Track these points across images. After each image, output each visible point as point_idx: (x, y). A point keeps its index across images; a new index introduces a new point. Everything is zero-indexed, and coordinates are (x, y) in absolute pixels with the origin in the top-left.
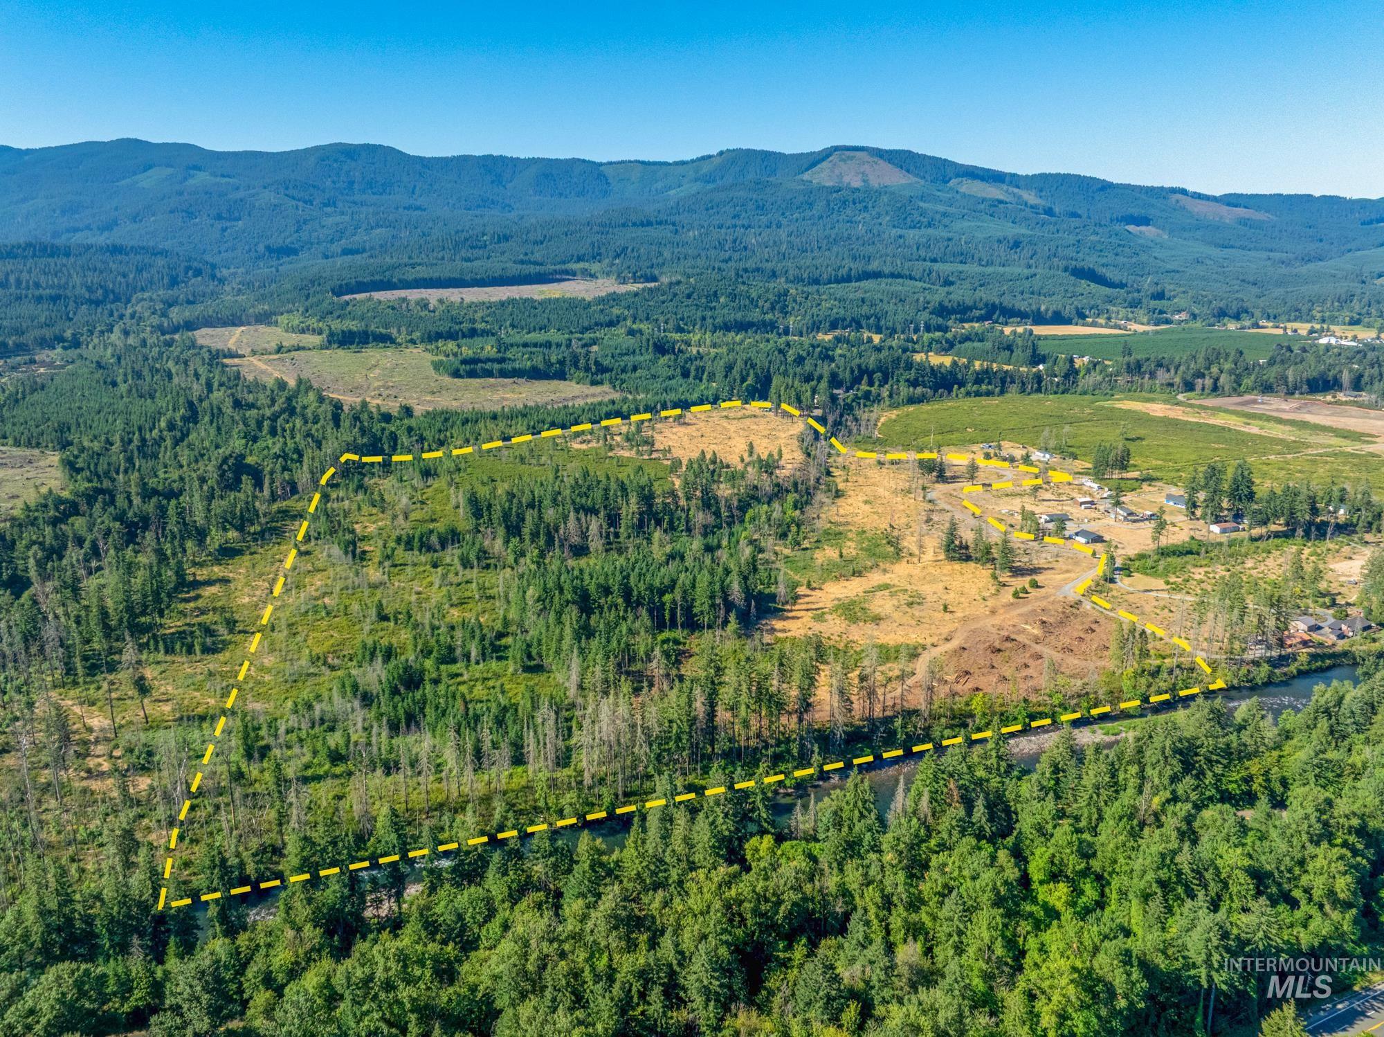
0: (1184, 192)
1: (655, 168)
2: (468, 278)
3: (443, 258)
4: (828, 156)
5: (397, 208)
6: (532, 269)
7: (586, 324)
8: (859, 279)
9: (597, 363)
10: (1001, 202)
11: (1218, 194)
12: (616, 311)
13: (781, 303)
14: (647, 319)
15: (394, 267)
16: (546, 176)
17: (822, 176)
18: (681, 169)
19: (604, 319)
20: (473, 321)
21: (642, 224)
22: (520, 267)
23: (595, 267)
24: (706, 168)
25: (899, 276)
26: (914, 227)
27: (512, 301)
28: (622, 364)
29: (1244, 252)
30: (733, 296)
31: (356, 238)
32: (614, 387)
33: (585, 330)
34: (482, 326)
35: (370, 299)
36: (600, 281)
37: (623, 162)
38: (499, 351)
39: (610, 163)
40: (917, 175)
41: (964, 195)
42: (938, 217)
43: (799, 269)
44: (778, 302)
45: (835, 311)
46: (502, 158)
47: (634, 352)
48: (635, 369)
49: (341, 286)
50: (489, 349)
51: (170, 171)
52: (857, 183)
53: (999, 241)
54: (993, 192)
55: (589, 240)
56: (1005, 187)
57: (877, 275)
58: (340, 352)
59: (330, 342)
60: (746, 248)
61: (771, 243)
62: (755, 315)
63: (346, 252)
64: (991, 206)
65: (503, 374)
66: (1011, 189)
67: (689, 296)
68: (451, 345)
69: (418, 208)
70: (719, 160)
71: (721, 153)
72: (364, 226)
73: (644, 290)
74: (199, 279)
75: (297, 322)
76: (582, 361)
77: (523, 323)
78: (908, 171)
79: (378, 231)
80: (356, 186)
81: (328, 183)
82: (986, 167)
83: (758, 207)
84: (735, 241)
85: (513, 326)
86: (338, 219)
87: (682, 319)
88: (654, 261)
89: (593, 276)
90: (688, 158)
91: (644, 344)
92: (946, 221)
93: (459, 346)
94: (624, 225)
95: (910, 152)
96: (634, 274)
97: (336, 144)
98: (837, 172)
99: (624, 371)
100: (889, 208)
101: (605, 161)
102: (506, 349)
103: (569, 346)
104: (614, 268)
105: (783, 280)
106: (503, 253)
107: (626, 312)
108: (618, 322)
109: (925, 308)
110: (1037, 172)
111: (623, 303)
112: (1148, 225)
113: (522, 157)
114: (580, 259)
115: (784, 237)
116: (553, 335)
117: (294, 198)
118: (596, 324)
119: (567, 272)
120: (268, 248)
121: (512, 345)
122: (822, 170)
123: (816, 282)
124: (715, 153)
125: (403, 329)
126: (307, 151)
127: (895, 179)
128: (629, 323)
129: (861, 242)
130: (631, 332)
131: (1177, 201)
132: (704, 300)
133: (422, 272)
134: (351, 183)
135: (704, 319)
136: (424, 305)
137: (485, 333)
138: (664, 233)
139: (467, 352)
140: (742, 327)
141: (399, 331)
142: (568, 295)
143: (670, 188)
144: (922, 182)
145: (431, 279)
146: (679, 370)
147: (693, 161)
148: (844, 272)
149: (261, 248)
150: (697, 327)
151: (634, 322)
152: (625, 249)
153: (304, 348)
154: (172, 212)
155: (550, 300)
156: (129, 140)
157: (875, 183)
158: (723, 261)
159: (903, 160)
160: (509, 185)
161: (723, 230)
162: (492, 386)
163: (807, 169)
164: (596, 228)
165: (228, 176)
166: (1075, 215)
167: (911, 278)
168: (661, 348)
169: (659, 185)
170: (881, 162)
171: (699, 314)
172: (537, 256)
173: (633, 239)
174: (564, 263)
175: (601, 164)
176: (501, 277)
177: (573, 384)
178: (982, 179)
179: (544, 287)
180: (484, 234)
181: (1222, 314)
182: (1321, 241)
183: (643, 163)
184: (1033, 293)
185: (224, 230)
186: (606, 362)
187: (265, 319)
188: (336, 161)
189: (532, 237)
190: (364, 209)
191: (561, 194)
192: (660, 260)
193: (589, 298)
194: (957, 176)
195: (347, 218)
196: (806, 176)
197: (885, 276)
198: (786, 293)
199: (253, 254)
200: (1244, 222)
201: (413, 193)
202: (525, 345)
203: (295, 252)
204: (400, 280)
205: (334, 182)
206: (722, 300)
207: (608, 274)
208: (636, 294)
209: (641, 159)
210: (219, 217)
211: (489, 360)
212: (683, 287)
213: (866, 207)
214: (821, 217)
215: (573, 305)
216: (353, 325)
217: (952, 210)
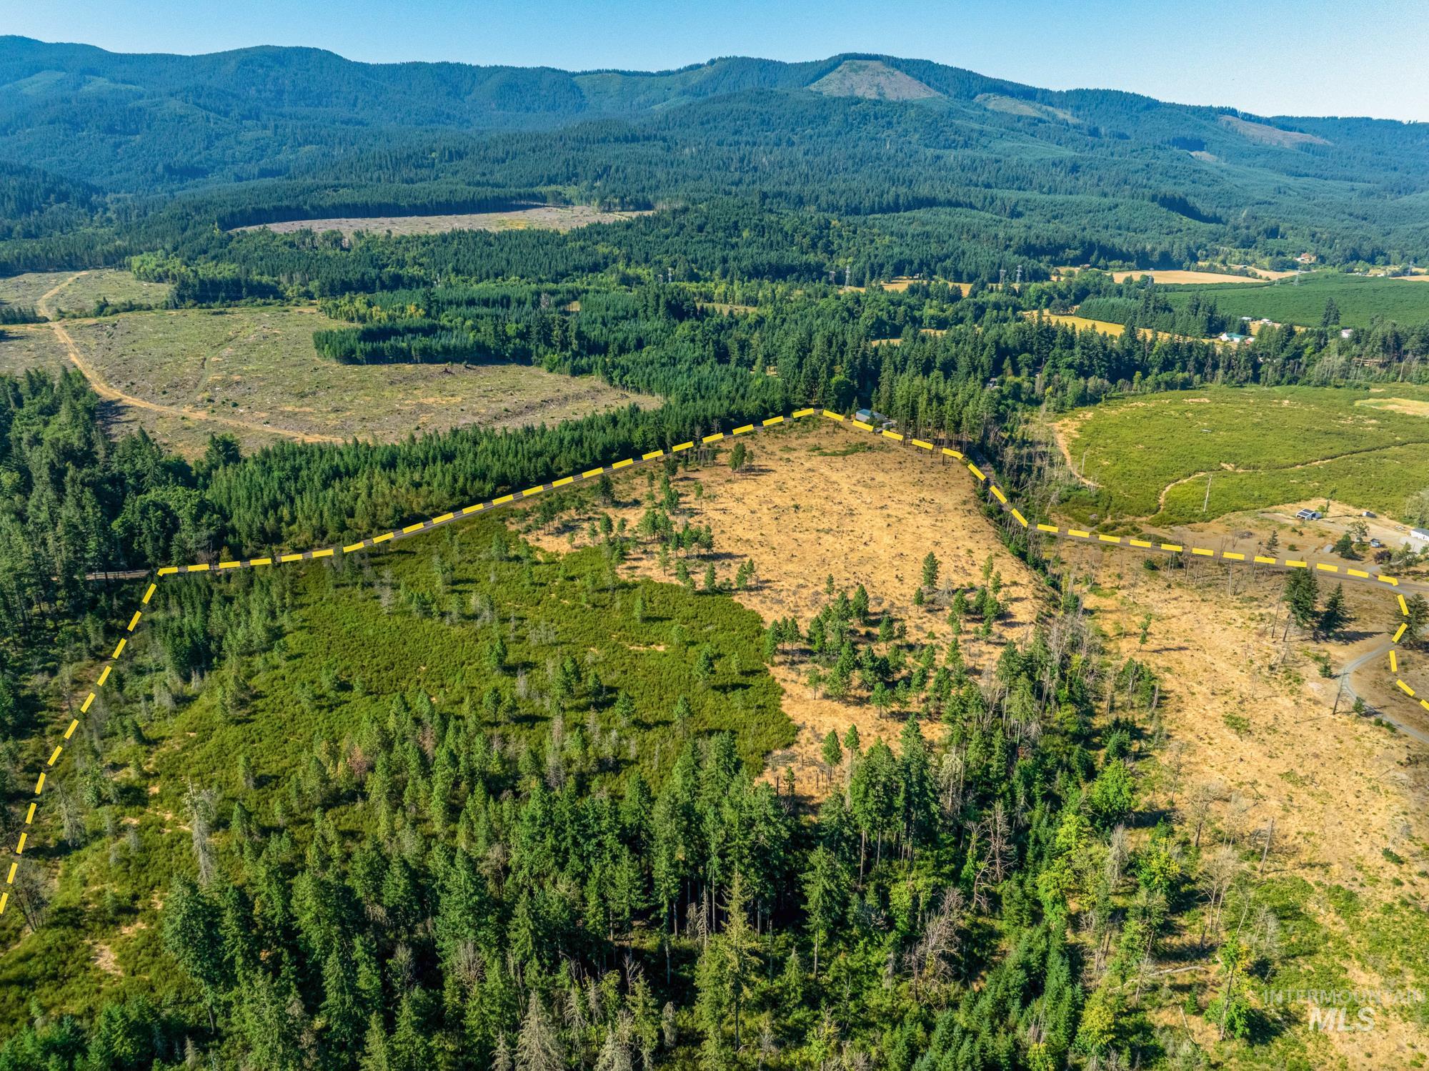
0: (1233, 112)
1: (636, 78)
2: (404, 203)
3: (379, 180)
4: (839, 64)
5: (334, 122)
6: (489, 192)
7: (561, 268)
8: (908, 208)
9: (580, 335)
10: (1040, 121)
11: (1269, 115)
12: (602, 249)
13: (821, 239)
14: (647, 261)
15: (310, 190)
16: (511, 87)
17: (831, 86)
18: (665, 80)
19: (584, 260)
20: (402, 264)
21: (626, 140)
22: (473, 189)
23: (570, 191)
24: (695, 79)
25: (958, 204)
26: (950, 147)
27: (459, 235)
28: (620, 336)
29: (1322, 181)
30: (760, 230)
31: (280, 157)
32: (611, 380)
33: (559, 276)
34: (415, 271)
35: (263, 232)
36: (577, 209)
37: (599, 72)
38: (428, 315)
39: (585, 73)
40: (939, 89)
41: (993, 112)
42: (975, 135)
43: (834, 193)
44: (821, 238)
45: (897, 250)
46: (459, 66)
47: (636, 314)
48: (640, 345)
49: (233, 215)
50: (413, 312)
51: (61, 75)
52: (872, 95)
53: (1054, 164)
54: (1027, 109)
55: (562, 158)
56: (1038, 106)
57: (930, 203)
58: (194, 314)
59: (182, 298)
60: (755, 169)
61: (786, 162)
62: (792, 256)
63: (264, 173)
64: (1030, 124)
65: (428, 357)
66: (1044, 107)
67: (701, 229)
68: (360, 303)
69: (360, 123)
70: (710, 70)
71: (712, 62)
72: (290, 142)
73: (639, 219)
74: (63, 205)
75: (152, 266)
76: (557, 332)
77: (471, 267)
78: (929, 84)
79: (307, 148)
80: (285, 96)
81: (253, 91)
82: (1015, 81)
83: (763, 121)
84: (742, 160)
85: (457, 271)
86: (260, 133)
87: (695, 261)
88: (645, 183)
89: (567, 203)
90: (674, 68)
91: (652, 302)
92: (983, 140)
93: (370, 304)
94: (604, 140)
95: (930, 62)
96: (622, 199)
97: (262, 47)
98: (847, 84)
99: (622, 350)
100: (918, 125)
101: (579, 70)
102: (441, 310)
103: (536, 304)
104: (595, 192)
105: (813, 208)
106: (455, 173)
107: (616, 251)
108: (606, 265)
109: (1007, 247)
110: (1073, 88)
111: (611, 238)
112: (1201, 149)
113: (482, 65)
114: (551, 181)
115: (800, 155)
116: (514, 286)
117: (205, 108)
118: (576, 268)
119: (533, 197)
120: (168, 168)
121: (450, 303)
122: (829, 83)
123: (856, 211)
124: (705, 61)
125: (297, 276)
126: (225, 55)
127: (914, 91)
128: (621, 266)
129: (894, 163)
130: (626, 281)
131: (1229, 123)
132: (721, 234)
133: (346, 196)
134: (280, 92)
135: (725, 260)
136: (336, 240)
137: (413, 282)
138: (656, 150)
139: (380, 315)
140: (779, 272)
141: (291, 280)
142: (536, 227)
143: (654, 102)
144: (946, 97)
145: (355, 205)
146: (710, 347)
147: (680, 71)
148: (889, 198)
149: (160, 169)
150: (718, 272)
151: (628, 265)
152: (607, 169)
153: (140, 308)
154: (51, 122)
155: (510, 233)
156: (14, 38)
157: (891, 96)
158: (733, 184)
159: (922, 70)
160: (467, 98)
161: (725, 148)
162: (408, 379)
163: (813, 81)
164: (570, 144)
165: (131, 83)
166: (1122, 136)
167: (972, 206)
168: (678, 310)
169: (642, 98)
170: (897, 72)
171: (718, 254)
172: (498, 177)
173: (617, 157)
174: (532, 185)
175: (574, 74)
176: (448, 203)
177: (543, 371)
178: (1012, 95)
179: (505, 216)
180: (432, 151)
181: (1355, 256)
182: (1395, 169)
183: (623, 73)
184: (1119, 228)
185: (117, 145)
186: (594, 333)
187: (115, 260)
188: (261, 66)
189: (491, 153)
190: (290, 123)
191: (528, 109)
192: (653, 182)
193: (564, 230)
194: (984, 91)
195: (269, 133)
196: (813, 87)
197: (941, 204)
198: (827, 225)
199: (149, 176)
200: (1307, 148)
201: (355, 105)
202: (471, 302)
203: (203, 173)
204: (313, 207)
205: (259, 91)
206: (745, 234)
207: (588, 200)
208: (628, 226)
209: (620, 68)
210: (111, 130)
211: (409, 330)
212: (691, 216)
213: (890, 123)
214: (839, 133)
215: (542, 239)
216: (226, 271)
217: (987, 128)
